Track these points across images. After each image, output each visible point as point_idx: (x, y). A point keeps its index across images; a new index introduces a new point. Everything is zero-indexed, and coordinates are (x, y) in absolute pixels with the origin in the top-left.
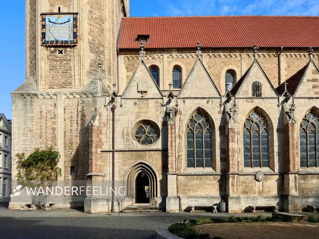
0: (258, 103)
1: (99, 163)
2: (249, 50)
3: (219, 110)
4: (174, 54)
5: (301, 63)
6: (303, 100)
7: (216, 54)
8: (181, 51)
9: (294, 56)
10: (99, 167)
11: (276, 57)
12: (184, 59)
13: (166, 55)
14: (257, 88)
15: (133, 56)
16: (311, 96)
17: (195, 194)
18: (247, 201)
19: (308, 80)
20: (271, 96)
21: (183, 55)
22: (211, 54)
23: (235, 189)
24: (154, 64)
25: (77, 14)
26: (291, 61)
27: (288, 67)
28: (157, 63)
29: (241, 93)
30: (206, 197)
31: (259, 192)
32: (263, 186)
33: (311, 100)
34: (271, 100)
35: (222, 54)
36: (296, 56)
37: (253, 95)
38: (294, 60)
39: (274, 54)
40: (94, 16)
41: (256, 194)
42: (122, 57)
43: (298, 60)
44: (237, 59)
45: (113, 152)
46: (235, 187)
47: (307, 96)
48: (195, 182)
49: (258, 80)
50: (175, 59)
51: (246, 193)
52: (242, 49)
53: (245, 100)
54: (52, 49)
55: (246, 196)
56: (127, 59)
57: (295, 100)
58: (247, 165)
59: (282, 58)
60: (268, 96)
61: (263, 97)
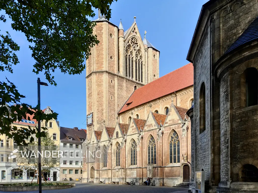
0: (118, 140)
1: (85, 167)
2: (162, 98)
6: (129, 136)
8: (138, 107)
9: (184, 93)
10: (85, 168)
13: (133, 111)
14: (117, 134)
15: (124, 115)
16: (132, 134)
19: (131, 127)
21: (138, 109)
24: (130, 116)
25: (93, 113)
29: (113, 137)
32: (118, 174)
33: (131, 136)
37: (116, 137)
39: (174, 96)
40: (99, 110)
41: (116, 177)
42: (120, 116)
44: (158, 104)
45: (88, 163)
46: (108, 174)
47: (130, 134)
48: (103, 173)
50: (136, 112)
55: (114, 178)
56: (122, 117)
57: (127, 137)
58: (117, 165)
59: (178, 97)
60: (120, 137)
61: (119, 137)
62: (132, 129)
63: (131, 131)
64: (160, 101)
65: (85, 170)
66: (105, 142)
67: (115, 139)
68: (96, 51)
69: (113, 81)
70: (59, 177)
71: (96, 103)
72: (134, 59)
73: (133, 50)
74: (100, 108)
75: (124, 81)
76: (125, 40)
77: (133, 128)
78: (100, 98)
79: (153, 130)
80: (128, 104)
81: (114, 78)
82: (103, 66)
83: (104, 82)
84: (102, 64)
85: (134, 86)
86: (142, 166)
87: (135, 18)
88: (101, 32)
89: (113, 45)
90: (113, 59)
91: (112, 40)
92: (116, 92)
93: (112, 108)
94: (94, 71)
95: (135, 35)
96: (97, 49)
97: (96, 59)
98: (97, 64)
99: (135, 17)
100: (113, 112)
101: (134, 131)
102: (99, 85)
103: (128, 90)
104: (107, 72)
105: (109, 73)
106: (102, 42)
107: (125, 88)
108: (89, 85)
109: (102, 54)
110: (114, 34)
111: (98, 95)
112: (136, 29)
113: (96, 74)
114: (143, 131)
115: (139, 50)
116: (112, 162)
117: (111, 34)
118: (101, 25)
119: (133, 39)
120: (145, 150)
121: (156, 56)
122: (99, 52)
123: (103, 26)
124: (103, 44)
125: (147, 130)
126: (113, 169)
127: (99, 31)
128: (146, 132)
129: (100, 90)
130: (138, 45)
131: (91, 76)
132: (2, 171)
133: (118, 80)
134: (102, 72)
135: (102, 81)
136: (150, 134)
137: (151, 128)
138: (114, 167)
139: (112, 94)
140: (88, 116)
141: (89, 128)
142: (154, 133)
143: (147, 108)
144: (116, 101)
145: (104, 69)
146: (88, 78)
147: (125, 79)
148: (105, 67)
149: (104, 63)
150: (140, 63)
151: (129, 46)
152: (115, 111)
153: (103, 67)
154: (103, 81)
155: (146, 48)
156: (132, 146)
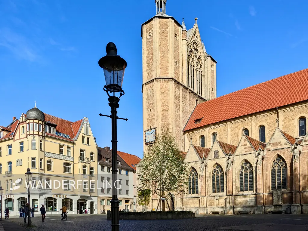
0: (217, 161)
3: (199, 167)
4: (212, 127)
5: (295, 113)
6: (238, 156)
7: (235, 121)
8: (215, 124)
9: (290, 110)
10: (156, 196)
11: (276, 113)
12: (218, 129)
13: (207, 129)
14: (216, 153)
15: (191, 133)
16: (243, 154)
17: (190, 206)
18: (210, 209)
19: (241, 145)
20: (222, 157)
21: (217, 126)
22: (232, 122)
23: (202, 204)
24: (202, 135)
25: (156, 128)
26: (287, 114)
27: (285, 118)
28: (203, 134)
29: (209, 157)
30: (194, 208)
31: (217, 205)
32: (218, 202)
33: (243, 156)
34: (223, 159)
35: (239, 120)
36: (291, 110)
37: (215, 157)
38: (290, 113)
39: (274, 113)
41: (216, 206)
42: (186, 135)
43: (293, 112)
44: (249, 121)
46: (202, 203)
47: (241, 154)
48: (190, 201)
49: (217, 149)
50: (213, 129)
51: (211, 205)
52: (251, 115)
53: (211, 160)
54: (149, 145)
55: (211, 207)
56: (189, 135)
57: (234, 157)
58: (214, 192)
59: (280, 114)
60: (221, 157)
61: (219, 157)
62: (243, 148)
63: (242, 151)
64: (252, 117)
65: (156, 199)
66: (194, 163)
67: (213, 160)
68: (159, 53)
69: (178, 91)
70: (96, 208)
71: (160, 117)
72: (195, 68)
73: (195, 57)
74: (166, 122)
75: (187, 92)
76: (189, 44)
77: (246, 146)
78: (165, 110)
79: (283, 149)
80: (198, 120)
81: (179, 88)
82: (168, 72)
83: (170, 91)
84: (167, 69)
85: (196, 99)
86: (263, 192)
87: (196, 20)
88: (165, 30)
89: (178, 47)
90: (178, 64)
91: (177, 41)
92: (181, 104)
93: (178, 124)
94: (158, 77)
95: (196, 40)
96: (161, 50)
97: (160, 62)
98: (161, 69)
99: (196, 18)
100: (178, 129)
101: (247, 150)
102: (164, 94)
103: (191, 104)
104: (173, 79)
105: (176, 81)
106: (168, 43)
107: (188, 100)
108: (148, 94)
109: (168, 58)
110: (178, 35)
111: (163, 106)
112: (197, 32)
113: (160, 80)
114: (265, 150)
115: (199, 58)
116: (207, 188)
117: (176, 35)
118: (165, 22)
119: (195, 44)
120: (269, 173)
121: (213, 68)
122: (163, 54)
123: (168, 24)
124: (168, 45)
125: (271, 149)
126: (209, 196)
127: (164, 30)
128: (270, 152)
129: (165, 100)
130: (198, 51)
131: (153, 83)
132: (33, 200)
133: (183, 90)
134: (168, 79)
135: (167, 90)
136: (277, 153)
137: (279, 147)
138: (210, 194)
139: (177, 106)
140: (147, 132)
141: (149, 147)
142: (284, 153)
143: (230, 126)
144: (181, 116)
145: (169, 76)
146: (146, 85)
147: (189, 90)
148: (171, 74)
149: (170, 68)
150: (200, 73)
151: (191, 51)
152: (180, 128)
153: (168, 74)
154: (169, 89)
155: (205, 56)
156: (242, 169)
